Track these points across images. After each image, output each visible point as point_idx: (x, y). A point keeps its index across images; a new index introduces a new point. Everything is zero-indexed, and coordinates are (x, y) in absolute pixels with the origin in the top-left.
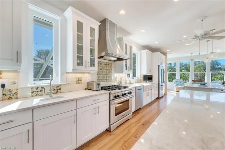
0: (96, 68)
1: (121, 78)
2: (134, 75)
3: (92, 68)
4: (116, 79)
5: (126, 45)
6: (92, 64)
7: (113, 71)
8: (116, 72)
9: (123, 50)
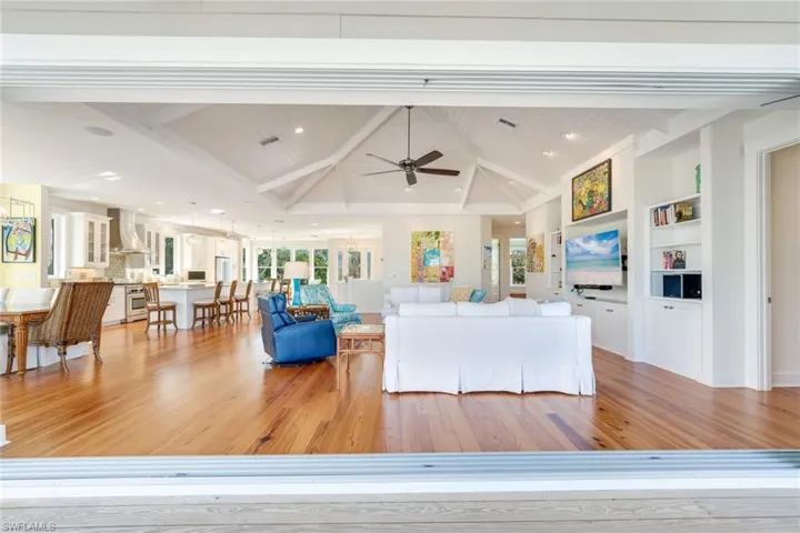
0: (107, 264)
1: (142, 275)
2: (169, 270)
3: (103, 264)
4: (132, 276)
5: (149, 233)
6: (103, 259)
7: (127, 264)
8: (133, 267)
9: (143, 242)
